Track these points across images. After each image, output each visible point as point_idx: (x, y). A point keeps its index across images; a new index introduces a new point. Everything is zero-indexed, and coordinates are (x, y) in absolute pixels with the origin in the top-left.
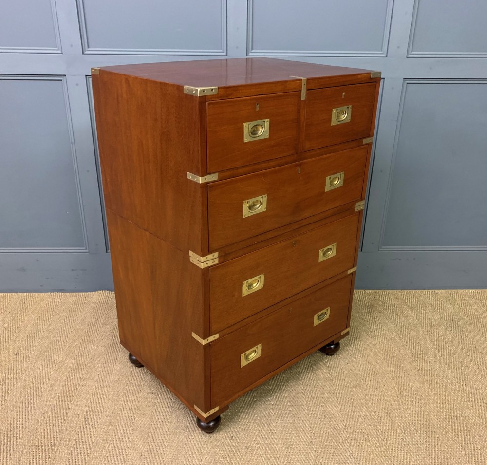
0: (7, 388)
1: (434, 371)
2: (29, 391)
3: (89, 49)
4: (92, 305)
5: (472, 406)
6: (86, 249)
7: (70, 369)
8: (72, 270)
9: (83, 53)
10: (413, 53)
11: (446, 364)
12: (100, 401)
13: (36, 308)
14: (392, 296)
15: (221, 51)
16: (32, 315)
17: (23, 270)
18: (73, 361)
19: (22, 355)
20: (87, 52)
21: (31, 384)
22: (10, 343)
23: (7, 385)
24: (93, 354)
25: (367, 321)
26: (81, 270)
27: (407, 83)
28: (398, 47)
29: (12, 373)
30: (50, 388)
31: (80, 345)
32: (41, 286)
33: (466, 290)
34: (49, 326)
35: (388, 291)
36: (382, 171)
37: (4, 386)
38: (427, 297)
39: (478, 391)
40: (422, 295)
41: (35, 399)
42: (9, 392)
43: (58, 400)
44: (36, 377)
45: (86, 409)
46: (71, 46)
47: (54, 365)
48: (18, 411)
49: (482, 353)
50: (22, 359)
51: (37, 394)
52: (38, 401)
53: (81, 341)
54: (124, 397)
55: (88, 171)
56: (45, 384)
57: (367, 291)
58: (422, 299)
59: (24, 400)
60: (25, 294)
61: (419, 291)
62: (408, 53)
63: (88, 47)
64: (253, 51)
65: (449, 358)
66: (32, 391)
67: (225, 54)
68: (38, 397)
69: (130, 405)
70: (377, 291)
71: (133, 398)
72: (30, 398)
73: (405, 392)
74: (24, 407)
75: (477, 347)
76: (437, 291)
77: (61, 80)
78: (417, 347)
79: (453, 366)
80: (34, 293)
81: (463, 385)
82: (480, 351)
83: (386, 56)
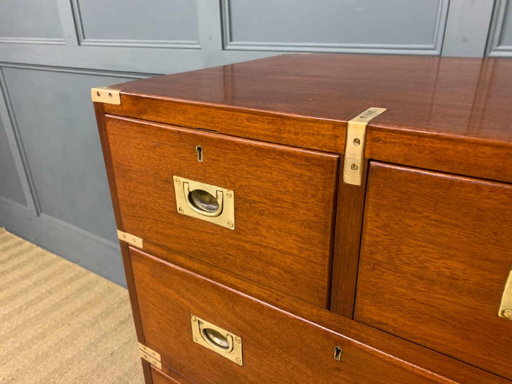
3: (232, 43)
9: (223, 48)
20: (228, 47)
64: (501, 48)
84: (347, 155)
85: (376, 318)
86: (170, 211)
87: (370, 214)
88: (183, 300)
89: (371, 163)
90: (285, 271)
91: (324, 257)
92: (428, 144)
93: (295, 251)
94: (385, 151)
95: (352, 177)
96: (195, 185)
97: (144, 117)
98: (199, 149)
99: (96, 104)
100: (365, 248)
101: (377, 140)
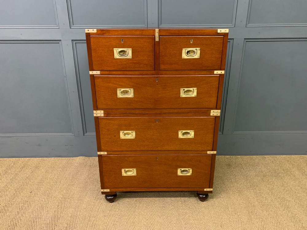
0: (23, 213)
1: (269, 203)
2: (35, 214)
4: (75, 164)
5: (294, 225)
6: (73, 134)
7: (59, 201)
8: (66, 145)
9: (70, 28)
10: (249, 24)
11: (275, 199)
12: (75, 221)
13: (46, 166)
14: (240, 159)
15: (144, 25)
16: (43, 170)
17: (39, 145)
18: (62, 196)
19: (34, 193)
21: (37, 210)
22: (29, 186)
23: (23, 211)
24: (73, 192)
25: (227, 174)
26: (70, 145)
27: (246, 41)
28: (241, 22)
29: (27, 204)
30: (47, 213)
31: (67, 187)
32: (49, 154)
33: (281, 156)
34: (51, 176)
35: (237, 156)
36: (233, 90)
37: (21, 211)
38: (260, 159)
39: (296, 215)
40: (256, 159)
41: (37, 219)
42: (24, 215)
43: (50, 220)
44: (40, 206)
45: (66, 225)
46: (64, 24)
47: (51, 199)
48: (27, 227)
49: (295, 192)
50: (34, 195)
51: (39, 216)
52: (39, 221)
53: (68, 185)
54: (89, 218)
55: (73, 92)
56: (44, 210)
57: (226, 156)
58: (257, 160)
59: (31, 220)
60: (40, 158)
61: (255, 157)
62: (246, 25)
63: (73, 25)
64: (161, 25)
65: (276, 195)
66: (37, 214)
67: (146, 27)
68: (39, 218)
69: (91, 223)
70: (231, 156)
71: (94, 219)
72: (35, 219)
73: (252, 216)
74: (31, 224)
75: (292, 189)
76: (265, 156)
77: (59, 43)
78: (257, 188)
79: (279, 200)
80: (45, 158)
81: (287, 212)
82: (294, 191)
83: (235, 27)
84: (156, 35)
85: (164, 68)
86: (112, 59)
87: (161, 46)
88: (115, 85)
89: (160, 36)
90: (145, 64)
91: (153, 58)
92: (168, 31)
93: (147, 59)
94: (162, 34)
95: (157, 39)
96: (120, 49)
97: (105, 35)
98: (122, 40)
99: (86, 33)
100: (161, 53)
101: (161, 32)
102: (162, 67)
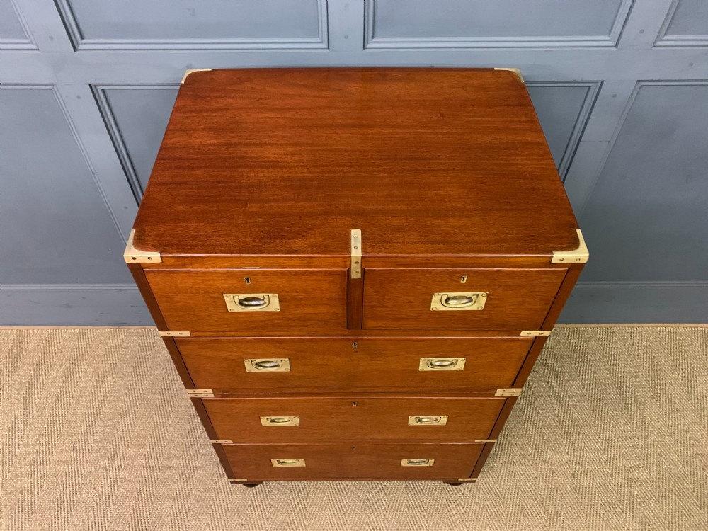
0: (66, 512)
1: (596, 489)
3: (84, 41)
8: (132, 306)
9: (75, 49)
10: (666, 37)
11: (612, 476)
15: (318, 40)
17: (68, 306)
18: (144, 463)
19: (81, 450)
22: (65, 426)
23: (65, 506)
24: (167, 448)
27: (642, 86)
28: (642, 31)
29: (70, 484)
31: (151, 431)
32: (96, 320)
34: (111, 394)
38: (599, 339)
40: (592, 335)
44: (100, 492)
46: (51, 38)
53: (153, 424)
62: (657, 39)
63: (82, 38)
64: (375, 40)
65: (616, 464)
67: (324, 45)
77: (51, 89)
83: (616, 45)
85: (375, 326)
86: (221, 312)
87: (367, 288)
88: (237, 354)
89: (366, 269)
90: (319, 321)
91: (343, 310)
93: (325, 311)
95: (356, 276)
96: (244, 296)
97: (190, 267)
98: (247, 279)
99: (130, 264)
100: (366, 301)
101: (368, 261)
102: (371, 324)
